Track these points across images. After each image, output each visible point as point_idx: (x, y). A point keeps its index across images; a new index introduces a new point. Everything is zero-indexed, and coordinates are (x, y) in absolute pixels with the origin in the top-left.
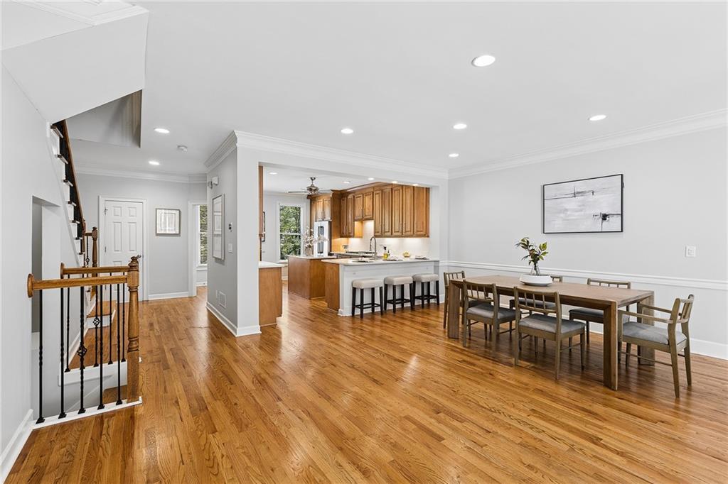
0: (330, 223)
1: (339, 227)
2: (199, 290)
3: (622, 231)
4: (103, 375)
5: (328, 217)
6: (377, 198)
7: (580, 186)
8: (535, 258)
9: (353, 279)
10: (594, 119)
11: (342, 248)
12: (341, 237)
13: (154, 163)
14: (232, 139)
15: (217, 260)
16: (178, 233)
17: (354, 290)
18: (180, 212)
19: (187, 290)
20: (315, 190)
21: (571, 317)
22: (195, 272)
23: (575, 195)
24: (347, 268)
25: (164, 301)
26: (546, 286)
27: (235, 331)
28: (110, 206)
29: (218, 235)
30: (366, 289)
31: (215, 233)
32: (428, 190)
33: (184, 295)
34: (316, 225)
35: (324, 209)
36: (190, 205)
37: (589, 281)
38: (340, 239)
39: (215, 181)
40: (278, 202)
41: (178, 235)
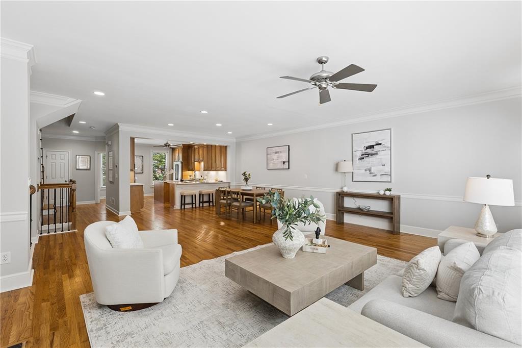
0: (182, 163)
1: (187, 165)
2: (101, 201)
3: (289, 168)
4: (57, 228)
5: (181, 160)
6: (205, 149)
7: (277, 149)
8: (246, 180)
9: (181, 191)
10: (269, 124)
11: (189, 177)
12: (189, 170)
13: (76, 132)
14: (116, 127)
15: (111, 182)
16: (89, 168)
17: (182, 196)
18: (90, 157)
19: (95, 200)
20: (168, 146)
21: (246, 200)
22: (99, 190)
23: (276, 152)
24: (178, 186)
25: (81, 205)
26: (250, 190)
27: (118, 214)
28: (49, 154)
29: (111, 170)
30: (188, 195)
31: (110, 168)
32: (226, 147)
33: (93, 202)
34: (175, 163)
35: (179, 155)
36: (96, 153)
37: (257, 188)
38: (188, 172)
39: (110, 143)
40: (151, 150)
41: (89, 169)
